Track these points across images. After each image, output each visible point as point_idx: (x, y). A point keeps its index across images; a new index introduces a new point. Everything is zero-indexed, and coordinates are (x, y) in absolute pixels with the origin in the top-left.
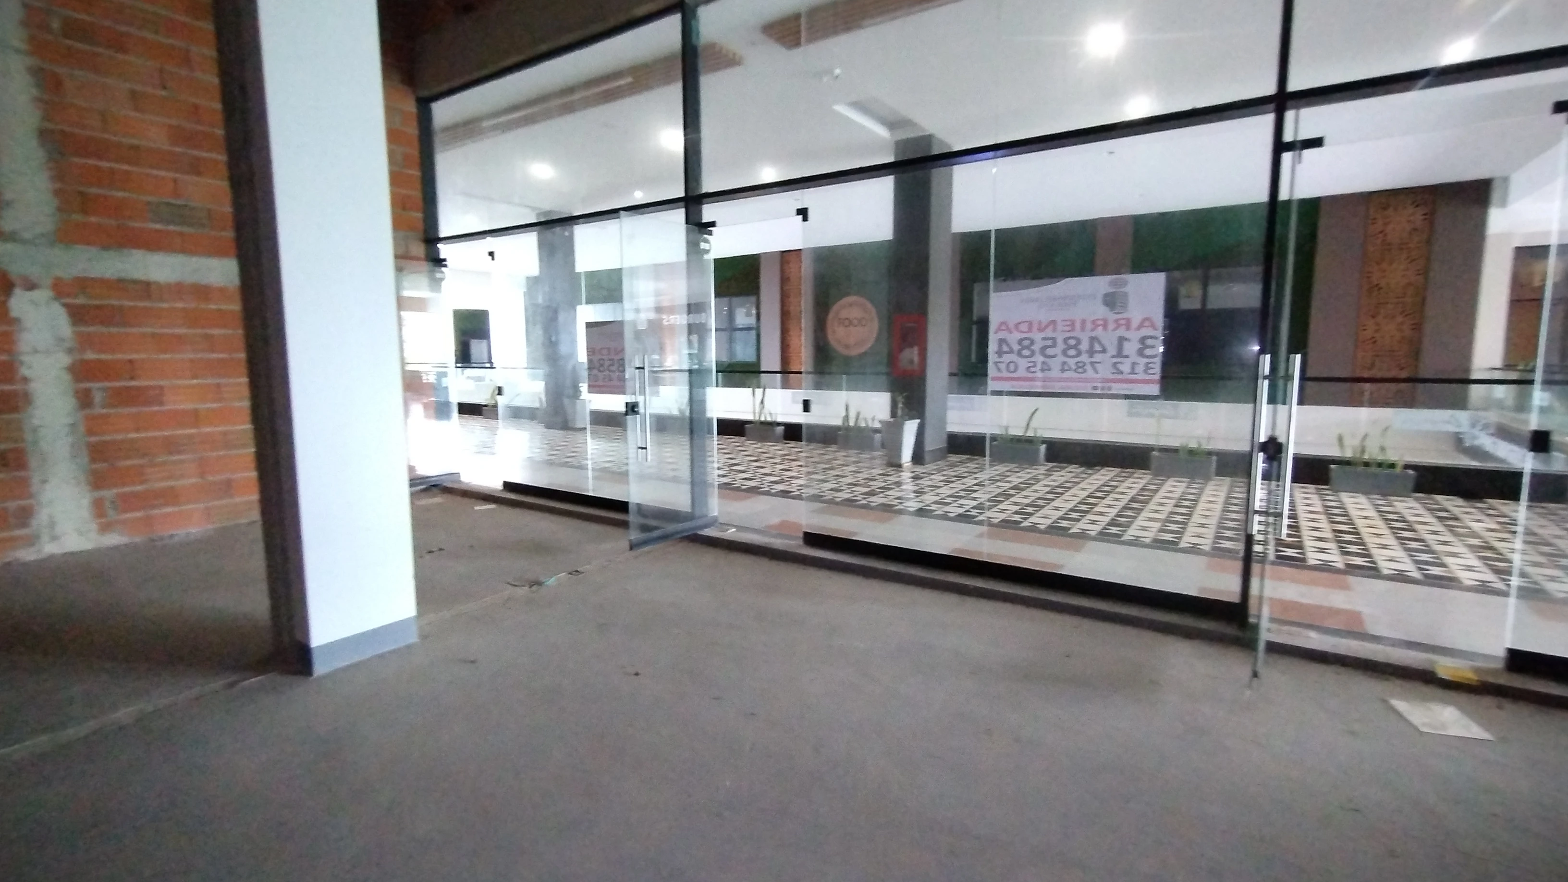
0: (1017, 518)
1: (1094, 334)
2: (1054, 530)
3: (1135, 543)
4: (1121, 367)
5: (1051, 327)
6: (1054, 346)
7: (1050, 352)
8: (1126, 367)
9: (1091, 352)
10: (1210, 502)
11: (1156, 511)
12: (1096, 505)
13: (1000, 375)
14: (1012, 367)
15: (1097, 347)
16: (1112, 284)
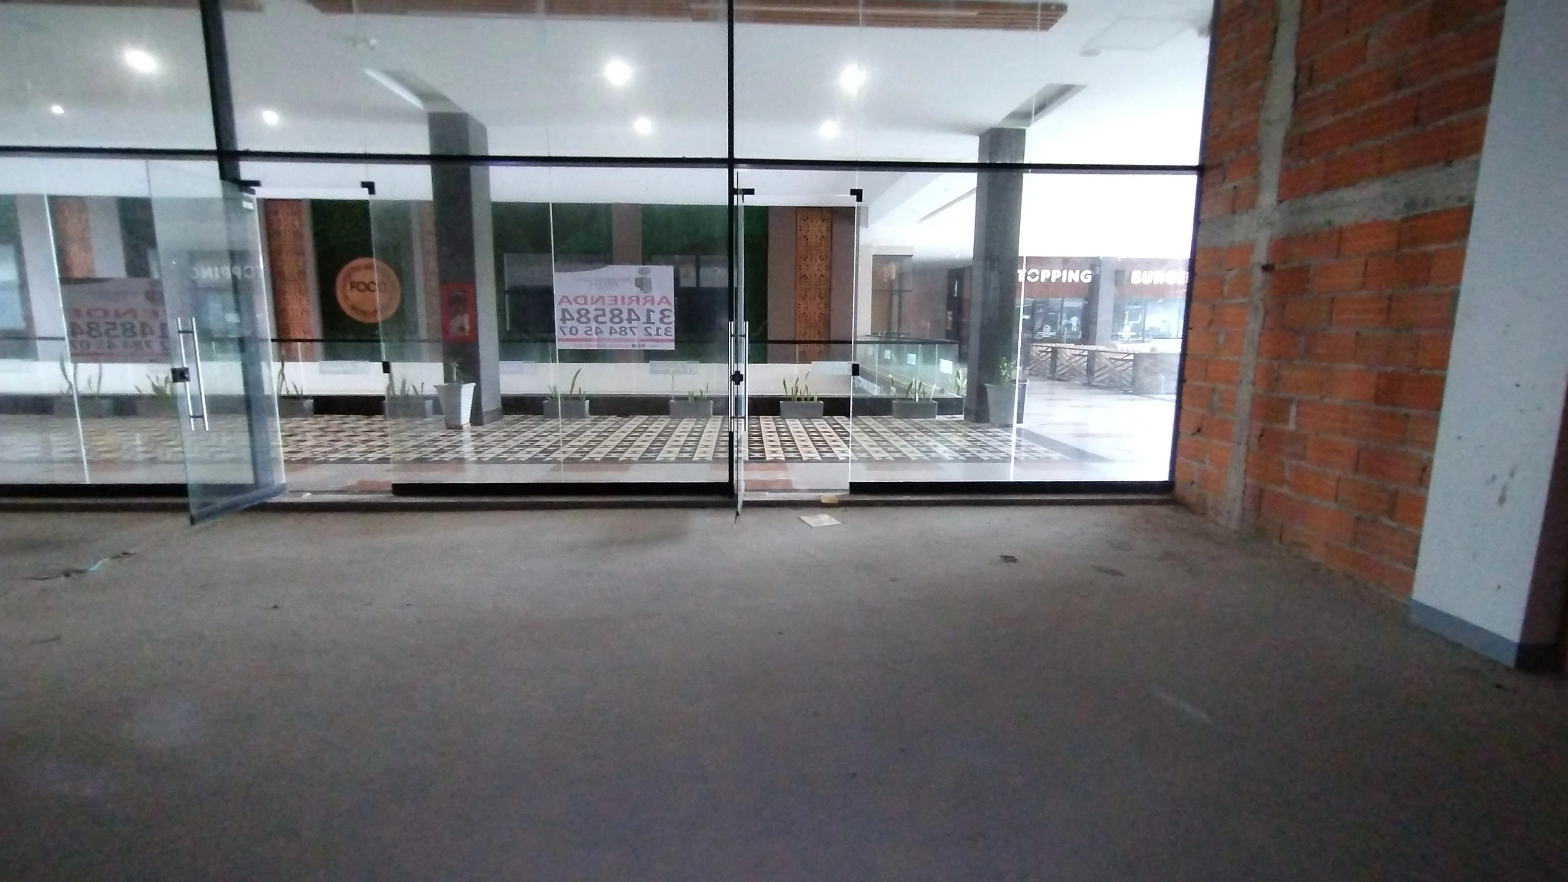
0: (577, 455)
1: (630, 307)
2: (607, 460)
3: (665, 461)
4: (649, 330)
5: (601, 301)
6: (604, 315)
7: (600, 319)
8: (653, 331)
9: (630, 320)
10: (711, 432)
11: (677, 441)
12: (634, 441)
13: (565, 337)
14: (574, 331)
15: (634, 317)
16: (641, 271)
